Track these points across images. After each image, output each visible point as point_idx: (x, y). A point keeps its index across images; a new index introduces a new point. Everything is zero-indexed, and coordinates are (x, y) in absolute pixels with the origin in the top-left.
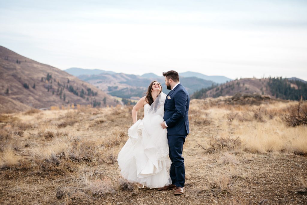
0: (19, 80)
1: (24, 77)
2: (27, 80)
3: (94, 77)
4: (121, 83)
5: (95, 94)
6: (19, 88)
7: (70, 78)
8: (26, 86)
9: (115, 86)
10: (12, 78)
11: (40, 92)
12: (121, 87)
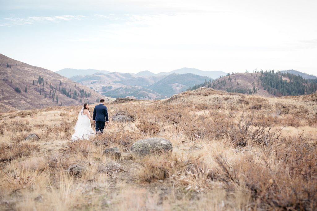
0: (11, 84)
1: (15, 81)
2: (19, 84)
3: (87, 78)
4: (115, 82)
5: (89, 95)
6: (10, 93)
7: (62, 80)
8: (17, 91)
9: (109, 86)
10: (3, 82)
11: (32, 95)
12: (115, 86)
